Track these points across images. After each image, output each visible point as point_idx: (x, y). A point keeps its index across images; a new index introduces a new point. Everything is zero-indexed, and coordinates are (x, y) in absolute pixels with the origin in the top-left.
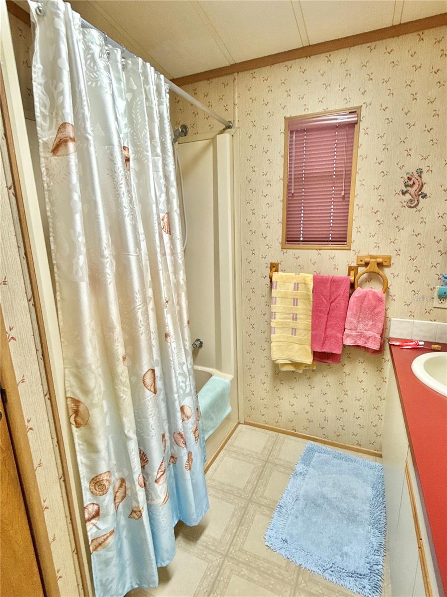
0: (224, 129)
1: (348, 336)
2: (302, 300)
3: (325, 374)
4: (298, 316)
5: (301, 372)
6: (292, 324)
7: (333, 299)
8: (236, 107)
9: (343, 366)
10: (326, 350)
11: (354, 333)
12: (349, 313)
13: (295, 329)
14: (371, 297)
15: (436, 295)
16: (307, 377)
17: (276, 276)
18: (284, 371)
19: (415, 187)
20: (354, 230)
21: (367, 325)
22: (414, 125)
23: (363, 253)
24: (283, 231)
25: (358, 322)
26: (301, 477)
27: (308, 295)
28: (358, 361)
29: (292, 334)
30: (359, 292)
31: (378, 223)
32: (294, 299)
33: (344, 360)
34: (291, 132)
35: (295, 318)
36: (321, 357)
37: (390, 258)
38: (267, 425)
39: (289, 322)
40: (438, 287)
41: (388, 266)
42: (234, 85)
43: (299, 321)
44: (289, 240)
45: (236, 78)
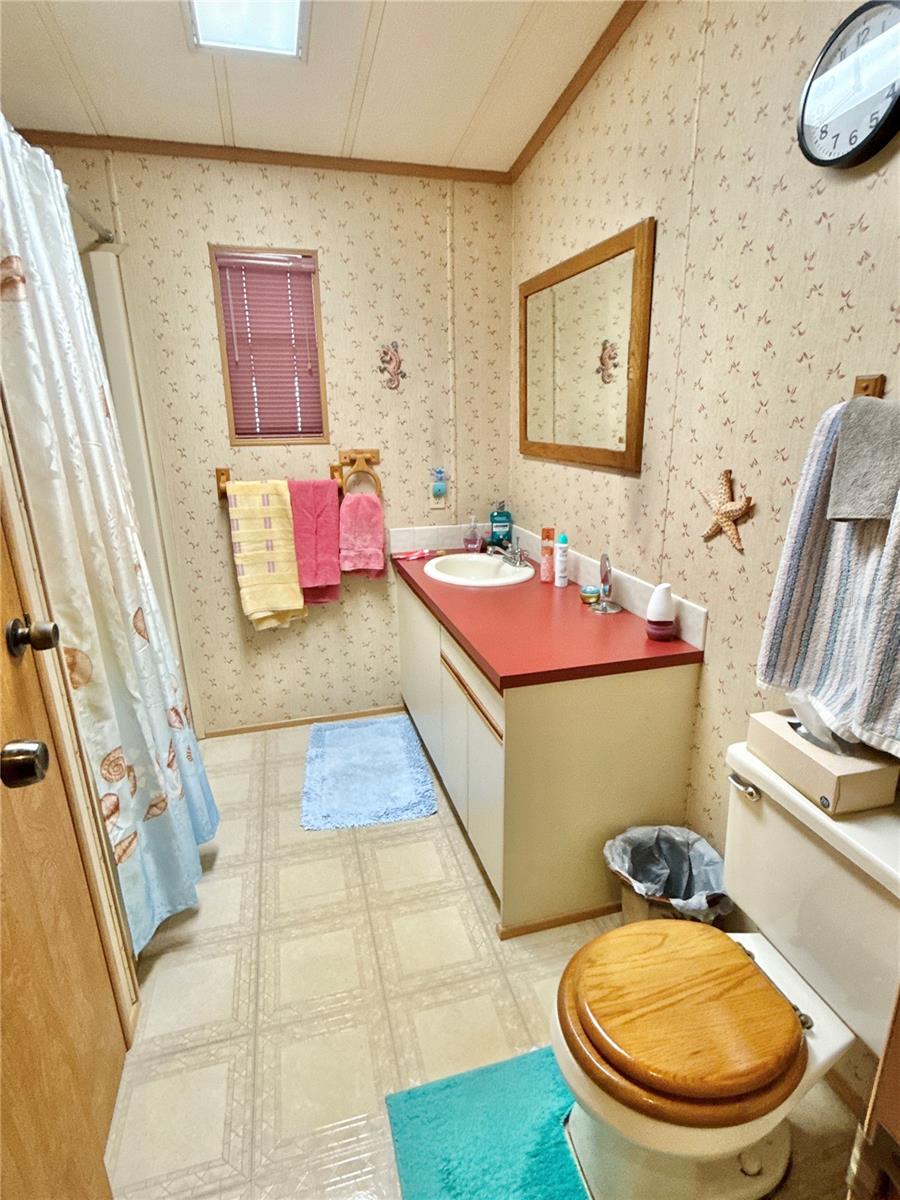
0: (96, 241)
1: (346, 558)
2: (277, 520)
3: (320, 622)
4: (275, 543)
5: (287, 626)
6: (268, 555)
7: (319, 511)
8: (117, 208)
9: (341, 603)
10: (320, 583)
11: (352, 554)
12: (343, 527)
13: (273, 563)
14: (365, 503)
15: (431, 495)
16: (296, 632)
17: (231, 488)
18: (263, 631)
19: (393, 364)
20: (331, 417)
21: (365, 541)
22: (381, 287)
23: (346, 448)
24: (229, 419)
25: (355, 538)
26: (319, 760)
27: (285, 510)
28: (359, 593)
29: (269, 571)
30: (349, 498)
31: (358, 408)
32: (265, 519)
33: (343, 595)
34: (222, 268)
35: (270, 547)
36: (313, 595)
37: (378, 452)
38: (245, 726)
39: (263, 554)
40: (432, 484)
41: (378, 463)
42: (107, 171)
43: (276, 550)
44: (240, 431)
45: (110, 158)
